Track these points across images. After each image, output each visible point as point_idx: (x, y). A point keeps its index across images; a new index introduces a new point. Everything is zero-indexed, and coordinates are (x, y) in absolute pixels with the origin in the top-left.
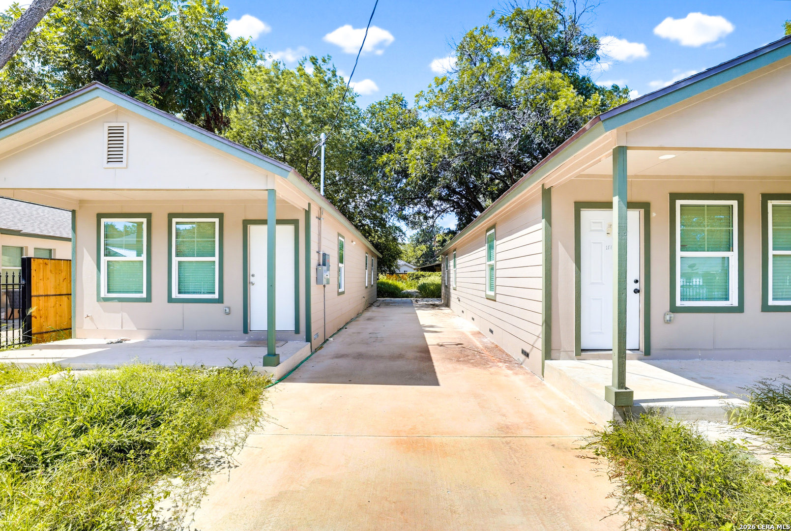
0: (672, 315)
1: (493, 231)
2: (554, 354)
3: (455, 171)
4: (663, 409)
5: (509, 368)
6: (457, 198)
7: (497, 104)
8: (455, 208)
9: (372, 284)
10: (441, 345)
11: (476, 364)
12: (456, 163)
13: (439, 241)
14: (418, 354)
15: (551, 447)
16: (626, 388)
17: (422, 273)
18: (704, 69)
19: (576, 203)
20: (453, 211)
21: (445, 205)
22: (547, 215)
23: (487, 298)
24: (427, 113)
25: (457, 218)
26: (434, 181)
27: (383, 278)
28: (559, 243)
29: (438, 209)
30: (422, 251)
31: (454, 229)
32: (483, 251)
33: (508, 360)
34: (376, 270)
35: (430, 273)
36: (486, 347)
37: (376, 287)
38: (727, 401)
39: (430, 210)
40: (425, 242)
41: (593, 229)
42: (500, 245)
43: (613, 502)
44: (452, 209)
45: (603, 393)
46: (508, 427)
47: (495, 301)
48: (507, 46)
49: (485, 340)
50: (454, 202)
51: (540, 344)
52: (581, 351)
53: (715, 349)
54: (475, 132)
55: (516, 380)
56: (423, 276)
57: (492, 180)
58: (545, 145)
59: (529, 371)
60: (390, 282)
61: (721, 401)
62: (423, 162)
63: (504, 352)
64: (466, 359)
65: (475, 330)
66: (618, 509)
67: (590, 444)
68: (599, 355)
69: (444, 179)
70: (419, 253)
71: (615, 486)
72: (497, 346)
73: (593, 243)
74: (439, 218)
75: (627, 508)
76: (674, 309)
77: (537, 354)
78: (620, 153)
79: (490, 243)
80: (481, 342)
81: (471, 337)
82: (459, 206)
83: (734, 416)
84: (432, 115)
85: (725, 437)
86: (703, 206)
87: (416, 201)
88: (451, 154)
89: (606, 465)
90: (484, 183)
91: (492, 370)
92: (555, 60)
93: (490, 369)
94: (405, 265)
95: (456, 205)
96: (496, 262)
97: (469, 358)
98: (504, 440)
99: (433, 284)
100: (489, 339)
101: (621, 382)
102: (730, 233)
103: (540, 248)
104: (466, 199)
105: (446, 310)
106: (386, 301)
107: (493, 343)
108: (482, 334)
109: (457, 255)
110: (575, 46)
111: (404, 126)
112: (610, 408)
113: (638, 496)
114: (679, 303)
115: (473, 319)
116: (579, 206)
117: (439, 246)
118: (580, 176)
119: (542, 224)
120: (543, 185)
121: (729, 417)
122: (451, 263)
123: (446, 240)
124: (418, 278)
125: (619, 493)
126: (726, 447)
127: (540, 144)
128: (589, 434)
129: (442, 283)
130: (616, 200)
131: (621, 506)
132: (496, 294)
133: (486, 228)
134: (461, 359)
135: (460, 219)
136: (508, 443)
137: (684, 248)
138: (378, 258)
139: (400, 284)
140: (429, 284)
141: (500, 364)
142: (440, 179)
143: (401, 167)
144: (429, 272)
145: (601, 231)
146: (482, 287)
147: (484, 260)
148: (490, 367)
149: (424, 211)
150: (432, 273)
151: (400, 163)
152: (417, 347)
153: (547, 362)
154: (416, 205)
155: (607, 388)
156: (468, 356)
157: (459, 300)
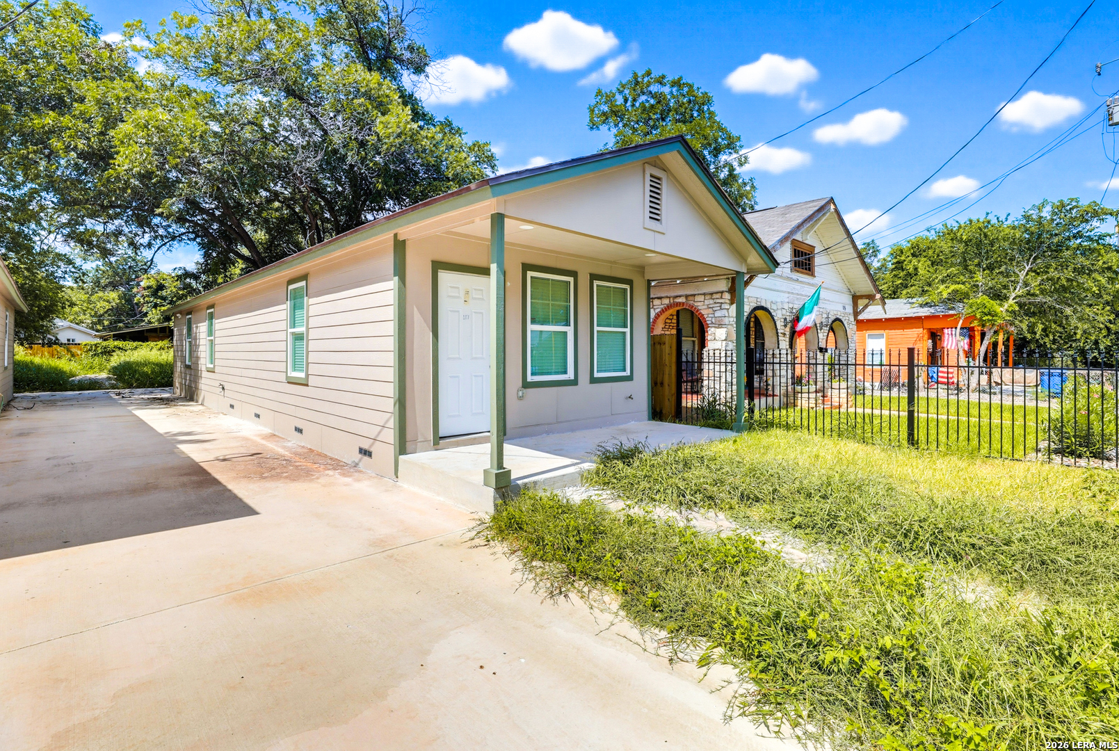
0: (525, 390)
1: (303, 283)
2: (409, 446)
3: (210, 176)
4: (535, 483)
5: (344, 475)
6: (203, 219)
7: (290, 92)
8: (197, 236)
9: (6, 365)
10: (224, 460)
11: (293, 478)
12: (210, 163)
13: (149, 287)
14: (185, 479)
15: (440, 547)
16: (504, 468)
17: (116, 343)
18: (568, 158)
19: (433, 262)
20: (194, 239)
21: (175, 228)
22: (400, 271)
23: (288, 382)
24: (149, 63)
25: (202, 252)
26: (168, 187)
27: (21, 353)
28: (415, 309)
29: (161, 231)
30: (108, 301)
31: (195, 271)
32: (281, 312)
33: (337, 465)
34: (12, 338)
35: (135, 344)
36: (296, 454)
37: (11, 372)
38: (580, 466)
39: (144, 232)
40: (114, 286)
41: (450, 294)
42: (316, 306)
43: (518, 575)
44: (192, 236)
45: (480, 478)
46: (382, 541)
47: (307, 385)
48: (302, 8)
49: (289, 444)
50: (196, 224)
51: (390, 435)
52: (439, 440)
53: (558, 422)
54: (250, 123)
55: (363, 487)
56: (119, 348)
57: (269, 201)
58: (359, 168)
59: (374, 475)
60: (37, 360)
61: (576, 467)
62: (151, 151)
63: (326, 456)
64: (273, 472)
65: (264, 432)
66: (524, 580)
67: (479, 533)
68: (457, 441)
69: (189, 187)
70: (102, 306)
71: (515, 562)
72: (311, 450)
73: (451, 311)
74: (164, 248)
75: (531, 576)
76: (526, 385)
77: (385, 450)
78: (498, 220)
79: (296, 301)
80: (284, 447)
81: (264, 442)
82: (206, 233)
83: (585, 478)
84: (159, 68)
85: (585, 496)
86: (548, 279)
87: (111, 212)
88: (205, 148)
89: (500, 548)
90: (254, 203)
91: (322, 480)
92: (373, 56)
93: (319, 481)
94: (70, 328)
95: (200, 232)
96: (308, 329)
97: (278, 471)
98: (384, 554)
99: (145, 364)
100: (295, 441)
101: (500, 465)
102: (568, 308)
103: (391, 313)
104: (221, 223)
105: (193, 407)
106: (42, 399)
107: (303, 447)
108: (279, 437)
109: (216, 315)
110: (399, 48)
111: (96, 73)
112: (490, 492)
113: (534, 563)
114: (530, 378)
115: (258, 416)
116: (437, 266)
117: (148, 296)
118: (448, 233)
119: (393, 283)
120: (396, 235)
121: (582, 480)
122: (202, 329)
123: (164, 286)
124: (108, 352)
125: (520, 566)
126: (588, 503)
127: (352, 166)
128: (474, 524)
129: (175, 361)
130: (494, 268)
131: (526, 576)
132: (307, 375)
133: (287, 279)
134: (266, 475)
135: (207, 255)
136: (391, 557)
137: (533, 321)
138: (18, 313)
139: (64, 364)
140: (138, 364)
141: (330, 473)
142: (181, 185)
143: (90, 147)
144: (134, 341)
145: (458, 297)
146: (282, 367)
147: (283, 325)
148: (318, 478)
149: (130, 232)
150: (140, 343)
151: (88, 139)
152: (172, 468)
153: (401, 457)
154: (111, 218)
155: (485, 471)
156: (274, 469)
157: (223, 388)
